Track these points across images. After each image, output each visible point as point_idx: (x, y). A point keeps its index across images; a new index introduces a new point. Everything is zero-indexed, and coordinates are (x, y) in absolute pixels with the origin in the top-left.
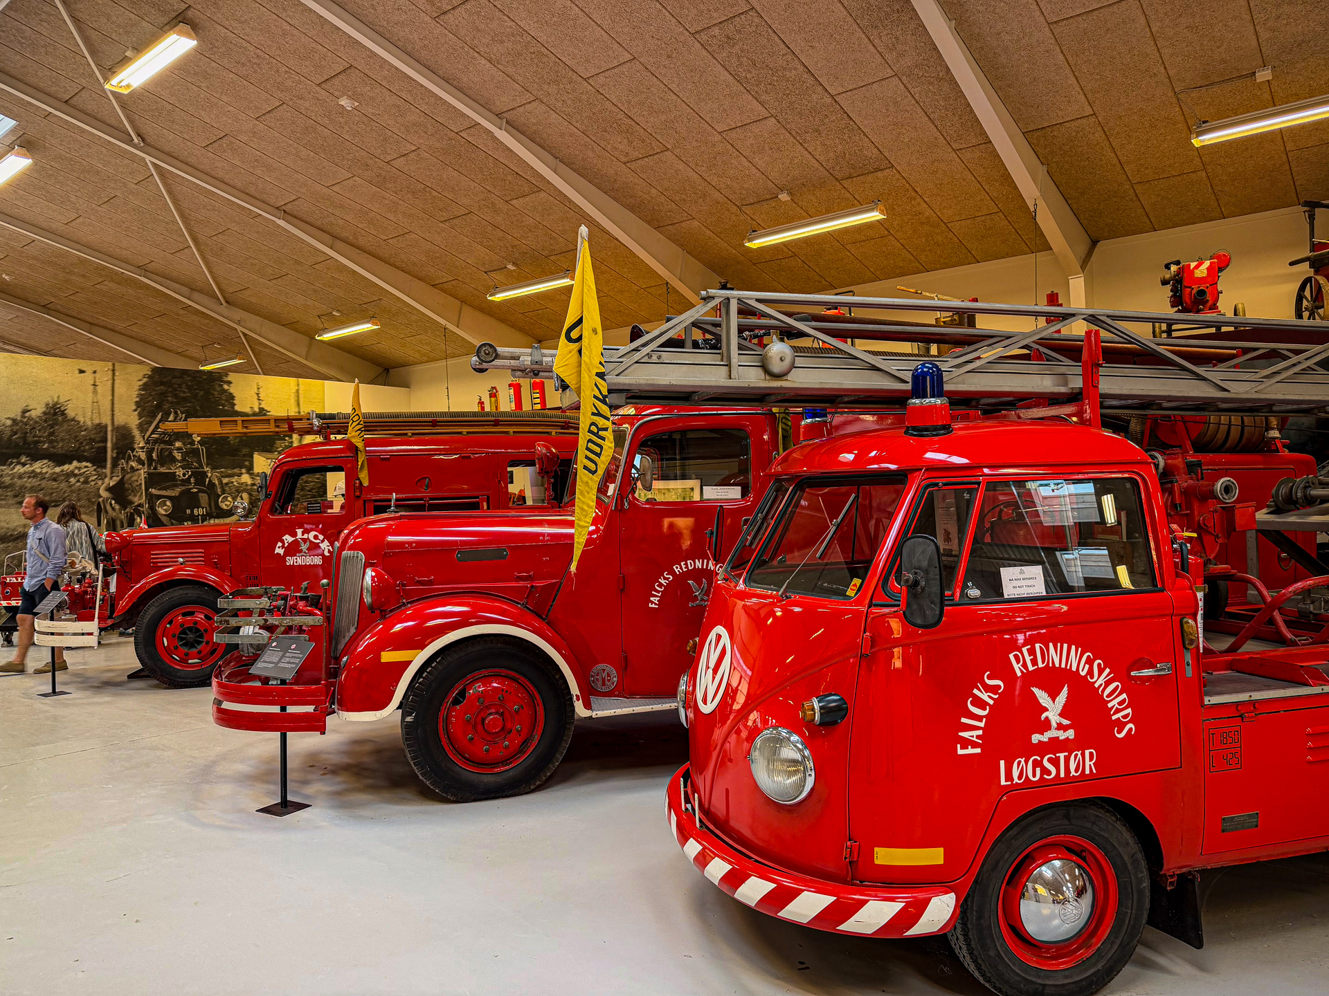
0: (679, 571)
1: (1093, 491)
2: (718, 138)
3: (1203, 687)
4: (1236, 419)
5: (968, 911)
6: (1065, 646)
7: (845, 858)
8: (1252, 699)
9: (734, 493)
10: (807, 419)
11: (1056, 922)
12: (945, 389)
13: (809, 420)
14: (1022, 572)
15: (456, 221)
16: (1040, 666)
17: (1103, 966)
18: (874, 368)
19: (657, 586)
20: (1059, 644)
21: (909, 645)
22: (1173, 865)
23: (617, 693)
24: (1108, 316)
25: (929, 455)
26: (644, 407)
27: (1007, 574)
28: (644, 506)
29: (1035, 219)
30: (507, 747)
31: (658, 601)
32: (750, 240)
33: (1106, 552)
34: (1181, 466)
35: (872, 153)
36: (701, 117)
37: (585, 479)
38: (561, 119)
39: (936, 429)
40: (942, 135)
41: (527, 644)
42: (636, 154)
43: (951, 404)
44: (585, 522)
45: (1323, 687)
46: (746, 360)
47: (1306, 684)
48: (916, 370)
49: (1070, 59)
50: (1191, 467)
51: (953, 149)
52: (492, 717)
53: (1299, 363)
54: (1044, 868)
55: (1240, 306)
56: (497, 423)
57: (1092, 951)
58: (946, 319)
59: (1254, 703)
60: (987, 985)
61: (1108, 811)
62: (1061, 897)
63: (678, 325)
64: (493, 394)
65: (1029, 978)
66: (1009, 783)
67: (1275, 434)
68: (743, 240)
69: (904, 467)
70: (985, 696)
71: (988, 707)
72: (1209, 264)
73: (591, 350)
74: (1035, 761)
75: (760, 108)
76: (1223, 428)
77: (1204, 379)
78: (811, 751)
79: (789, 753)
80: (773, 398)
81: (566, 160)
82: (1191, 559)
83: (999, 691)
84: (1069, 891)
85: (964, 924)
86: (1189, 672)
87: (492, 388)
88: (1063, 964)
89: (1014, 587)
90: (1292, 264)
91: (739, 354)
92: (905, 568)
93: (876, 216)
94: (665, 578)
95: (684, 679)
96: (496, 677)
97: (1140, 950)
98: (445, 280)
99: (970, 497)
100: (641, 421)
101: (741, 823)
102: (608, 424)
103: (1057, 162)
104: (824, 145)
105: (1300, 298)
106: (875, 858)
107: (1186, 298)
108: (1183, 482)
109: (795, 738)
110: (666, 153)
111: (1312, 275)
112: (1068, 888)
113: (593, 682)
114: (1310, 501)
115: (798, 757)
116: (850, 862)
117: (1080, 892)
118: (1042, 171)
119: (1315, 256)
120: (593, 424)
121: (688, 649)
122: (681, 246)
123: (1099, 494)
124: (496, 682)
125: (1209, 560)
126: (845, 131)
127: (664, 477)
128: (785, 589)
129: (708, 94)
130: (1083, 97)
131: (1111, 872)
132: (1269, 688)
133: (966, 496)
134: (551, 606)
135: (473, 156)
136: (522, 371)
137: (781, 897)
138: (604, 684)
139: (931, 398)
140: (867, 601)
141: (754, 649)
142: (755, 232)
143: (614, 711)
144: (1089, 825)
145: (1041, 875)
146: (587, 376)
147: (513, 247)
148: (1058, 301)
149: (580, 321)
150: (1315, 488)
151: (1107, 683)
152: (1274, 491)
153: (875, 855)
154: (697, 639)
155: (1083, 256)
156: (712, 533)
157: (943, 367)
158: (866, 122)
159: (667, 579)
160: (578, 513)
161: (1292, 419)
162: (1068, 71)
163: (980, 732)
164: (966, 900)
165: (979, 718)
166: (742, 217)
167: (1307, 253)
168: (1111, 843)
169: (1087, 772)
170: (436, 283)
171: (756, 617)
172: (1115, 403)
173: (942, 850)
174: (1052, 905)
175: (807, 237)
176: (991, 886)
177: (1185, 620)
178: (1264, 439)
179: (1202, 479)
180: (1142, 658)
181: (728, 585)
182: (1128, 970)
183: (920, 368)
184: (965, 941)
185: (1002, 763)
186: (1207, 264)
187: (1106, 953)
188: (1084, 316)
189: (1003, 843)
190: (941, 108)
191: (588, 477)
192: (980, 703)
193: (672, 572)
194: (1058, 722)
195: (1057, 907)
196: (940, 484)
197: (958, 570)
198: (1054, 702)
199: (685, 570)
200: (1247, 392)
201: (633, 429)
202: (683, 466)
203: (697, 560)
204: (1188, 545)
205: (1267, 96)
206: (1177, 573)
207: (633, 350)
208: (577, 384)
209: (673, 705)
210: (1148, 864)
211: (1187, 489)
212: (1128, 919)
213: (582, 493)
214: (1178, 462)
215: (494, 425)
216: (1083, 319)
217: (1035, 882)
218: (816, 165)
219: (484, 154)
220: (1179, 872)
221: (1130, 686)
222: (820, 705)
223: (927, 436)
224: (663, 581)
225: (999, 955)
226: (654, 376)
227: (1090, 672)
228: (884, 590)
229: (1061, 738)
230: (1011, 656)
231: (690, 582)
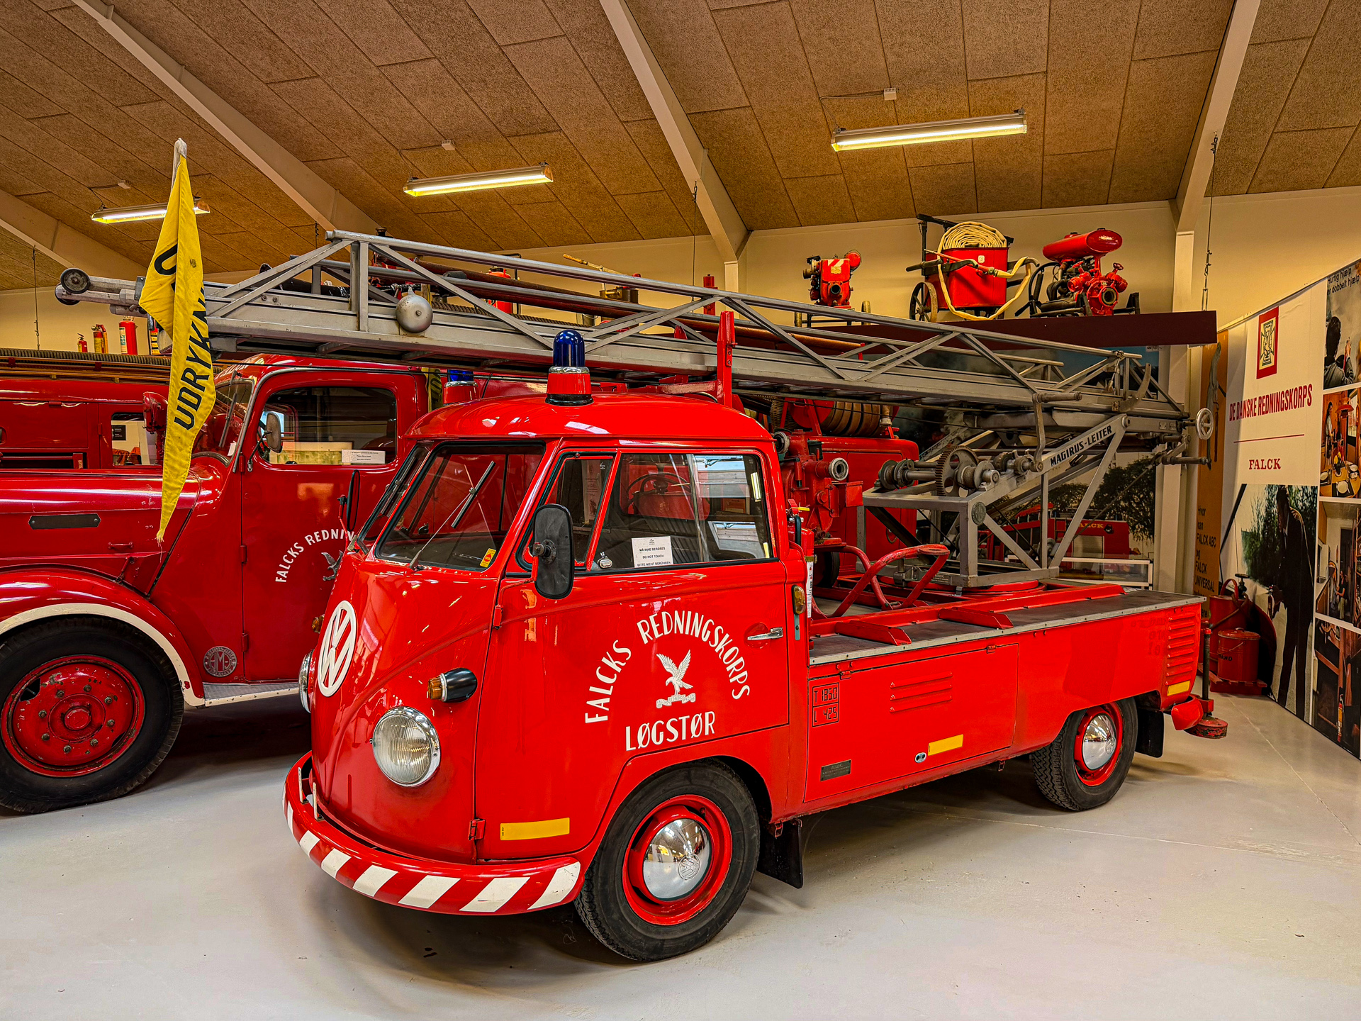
0: (311, 542)
1: (744, 468)
2: (375, 72)
3: (809, 648)
4: (857, 406)
5: (594, 878)
6: (690, 613)
7: (470, 838)
8: (848, 658)
9: (378, 457)
10: (451, 381)
11: (677, 879)
12: (586, 359)
13: (454, 383)
14: (652, 543)
15: (47, 121)
16: (665, 634)
17: (717, 916)
18: (518, 332)
19: (286, 558)
20: (684, 612)
21: (544, 615)
22: (780, 813)
23: (236, 678)
24: (743, 300)
25: (571, 425)
26: (275, 357)
27: (638, 544)
28: (271, 469)
29: (695, 202)
30: (95, 746)
31: (286, 575)
32: (410, 188)
33: (754, 527)
34: (803, 445)
35: (539, 112)
36: (356, 46)
37: (177, 434)
38: (186, 19)
39: (576, 399)
40: (610, 105)
41: (122, 625)
42: (281, 76)
43: (592, 374)
44: (176, 483)
45: (905, 646)
46: (377, 312)
47: (892, 644)
48: (558, 337)
49: (730, 49)
50: (812, 448)
51: (620, 120)
52: (75, 711)
53: (902, 356)
54: (667, 829)
55: (866, 304)
56: (98, 367)
57: (708, 903)
58: (609, 293)
59: (849, 662)
60: (611, 948)
61: (725, 769)
62: (681, 855)
63: (301, 264)
64: (99, 333)
65: (650, 936)
66: (635, 748)
67: (887, 421)
68: (403, 186)
69: (542, 435)
70: (613, 664)
71: (615, 675)
72: (843, 262)
73: (187, 285)
74: (660, 724)
75: (423, 47)
76: (847, 414)
77: (823, 366)
78: (438, 730)
79: (415, 733)
80: (411, 355)
81: (194, 69)
82: (803, 531)
83: (627, 659)
84: (688, 849)
85: (590, 892)
86: (798, 636)
87: (98, 326)
88: (681, 918)
89: (644, 557)
90: (909, 269)
91: (369, 304)
92: (538, 537)
93: (543, 179)
94: (295, 550)
95: (307, 660)
96: (82, 665)
97: (751, 895)
98: (33, 191)
99: (606, 467)
100: (270, 374)
101: (363, 811)
102: (210, 372)
103: (717, 148)
104: (491, 97)
105: (914, 301)
106: (501, 834)
107: (823, 291)
108: (804, 460)
109: (420, 717)
110: (316, 79)
111: (924, 281)
112: (688, 846)
113: (208, 666)
114: (908, 482)
115: (423, 736)
116: (476, 841)
117: (698, 849)
118: (703, 154)
119: (926, 264)
120: (188, 370)
121: (314, 626)
122: (334, 185)
123: (748, 472)
124: (81, 671)
125: (824, 533)
126: (513, 85)
127: (303, 439)
128: (416, 560)
129: (364, 22)
130: (741, 88)
131: (726, 827)
132: (863, 648)
133: (602, 467)
134: (156, 581)
135: (70, 45)
136: (126, 307)
137: (403, 883)
138: (220, 668)
139: (572, 366)
140: (500, 572)
141: (386, 623)
142: (416, 180)
143: (232, 698)
144: (707, 784)
145: (663, 835)
146: (181, 314)
147: (126, 162)
148: (713, 285)
149: (173, 251)
150: (912, 470)
151: (727, 648)
152: (880, 472)
153: (501, 832)
154: (323, 616)
155: (738, 245)
156: (345, 500)
157: (586, 336)
158: (534, 80)
159: (298, 550)
160: (167, 473)
161: (903, 409)
162: (727, 60)
163: (607, 700)
164: (591, 868)
165: (607, 686)
166: (402, 162)
167: (920, 262)
168: (727, 799)
169: (707, 733)
170: (22, 193)
171: (391, 591)
172: (748, 383)
173: (568, 819)
174: (673, 864)
175: (472, 191)
176: (616, 852)
177: (796, 587)
178: (879, 425)
179: (820, 459)
180: (758, 624)
181: (358, 557)
182: (739, 915)
183: (562, 335)
184: (590, 908)
185: (628, 729)
186: (841, 262)
187: (720, 903)
188: (721, 298)
189: (628, 808)
190: (609, 76)
191: (181, 431)
192: (608, 671)
193: (304, 543)
194: (681, 686)
195: (678, 864)
196: (577, 454)
197: (591, 538)
198: (678, 667)
199: (318, 540)
200: (858, 381)
201: (260, 382)
202: (324, 427)
203: (332, 530)
204: (802, 519)
205: (892, 114)
206: (790, 543)
207: (244, 290)
208: (169, 323)
209: (294, 691)
210: (759, 815)
211: (807, 467)
212: (740, 869)
213: (172, 450)
214: (802, 442)
215: (94, 370)
216: (721, 301)
217: (658, 844)
218: (482, 117)
219: (84, 44)
220: (785, 821)
221: (747, 650)
222: (448, 681)
223: (567, 404)
224: (292, 553)
225: (622, 917)
226: (269, 321)
227: (712, 638)
228: (518, 561)
229: (684, 702)
230: (639, 624)
231: (324, 554)
